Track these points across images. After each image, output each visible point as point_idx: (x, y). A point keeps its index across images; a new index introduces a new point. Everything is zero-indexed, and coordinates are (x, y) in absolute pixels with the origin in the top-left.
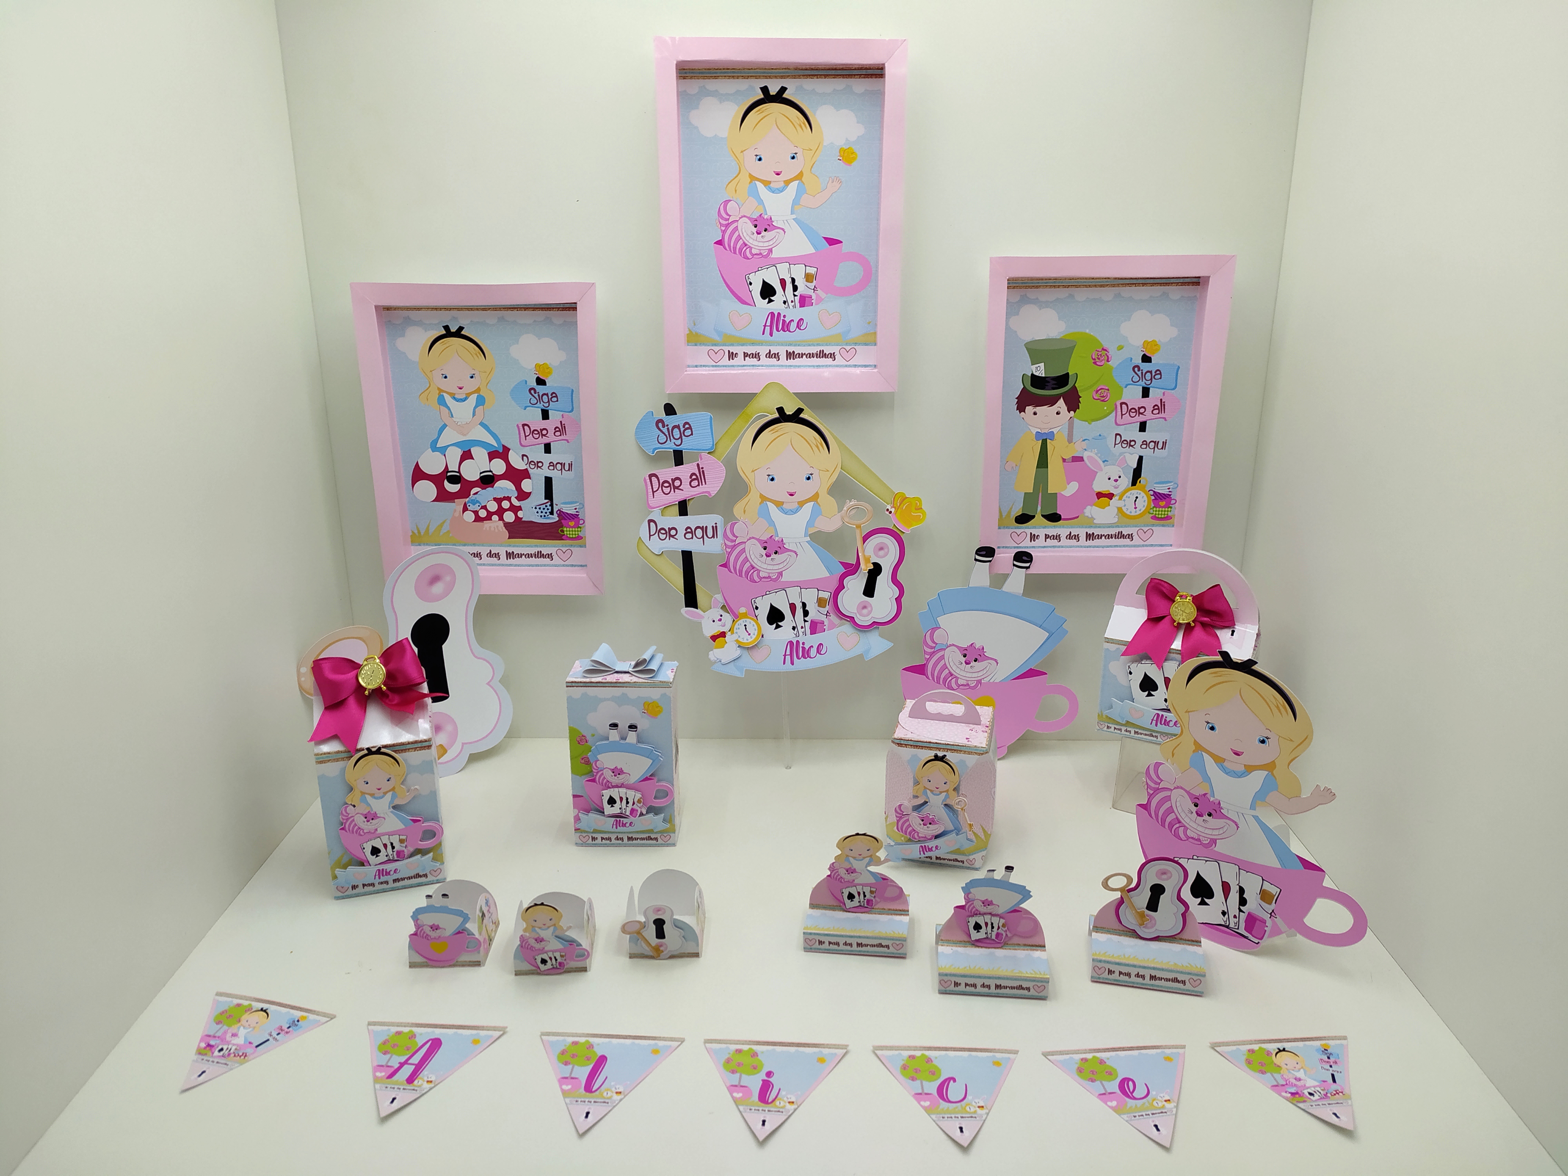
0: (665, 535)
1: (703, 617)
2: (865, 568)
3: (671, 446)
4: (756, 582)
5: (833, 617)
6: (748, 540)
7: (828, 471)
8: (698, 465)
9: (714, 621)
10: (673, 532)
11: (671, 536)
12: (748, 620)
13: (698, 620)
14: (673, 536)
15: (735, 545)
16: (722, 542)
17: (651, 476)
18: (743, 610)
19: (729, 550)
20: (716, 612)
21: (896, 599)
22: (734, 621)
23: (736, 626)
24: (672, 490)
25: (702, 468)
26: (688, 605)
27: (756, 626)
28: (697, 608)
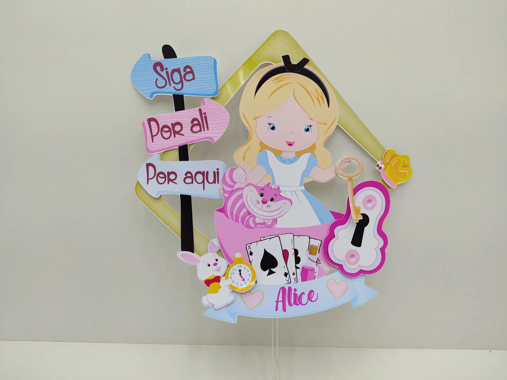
0: (164, 179)
1: (198, 261)
2: (355, 218)
3: (170, 90)
4: (252, 228)
5: (324, 266)
6: (246, 186)
7: (326, 124)
8: (200, 110)
9: (209, 265)
10: (172, 177)
11: (170, 180)
12: (243, 266)
13: (194, 264)
14: (172, 181)
15: (233, 191)
16: (221, 187)
17: (150, 120)
18: (238, 255)
19: (227, 195)
20: (210, 257)
21: (380, 249)
22: (229, 265)
23: (231, 271)
24: (173, 135)
25: (205, 113)
26: (184, 248)
27: (250, 272)
28: (193, 251)
